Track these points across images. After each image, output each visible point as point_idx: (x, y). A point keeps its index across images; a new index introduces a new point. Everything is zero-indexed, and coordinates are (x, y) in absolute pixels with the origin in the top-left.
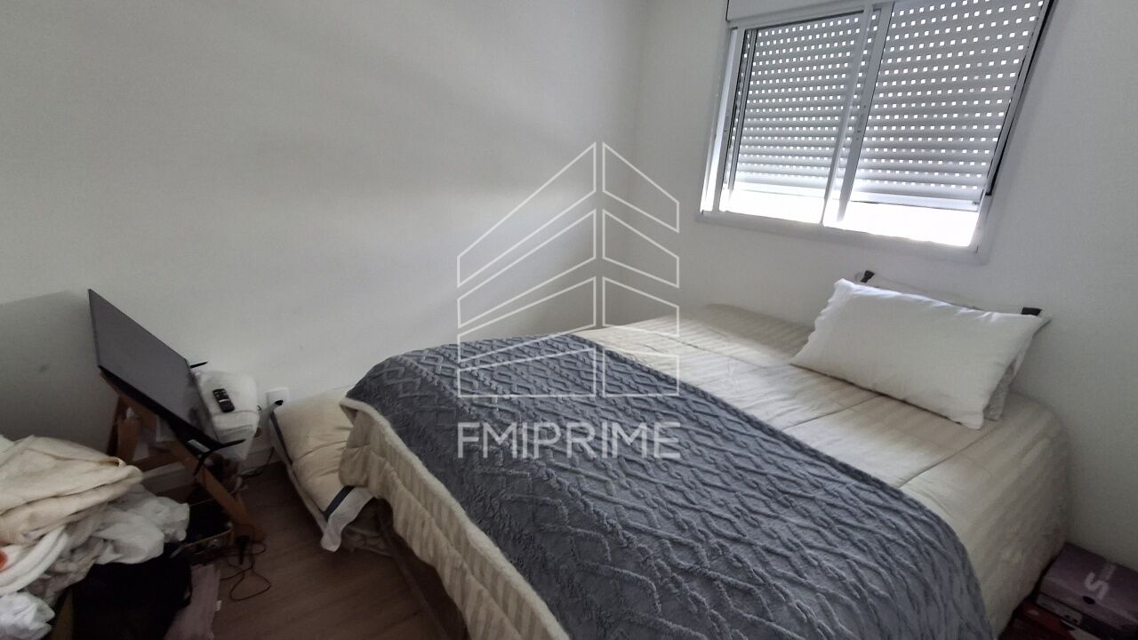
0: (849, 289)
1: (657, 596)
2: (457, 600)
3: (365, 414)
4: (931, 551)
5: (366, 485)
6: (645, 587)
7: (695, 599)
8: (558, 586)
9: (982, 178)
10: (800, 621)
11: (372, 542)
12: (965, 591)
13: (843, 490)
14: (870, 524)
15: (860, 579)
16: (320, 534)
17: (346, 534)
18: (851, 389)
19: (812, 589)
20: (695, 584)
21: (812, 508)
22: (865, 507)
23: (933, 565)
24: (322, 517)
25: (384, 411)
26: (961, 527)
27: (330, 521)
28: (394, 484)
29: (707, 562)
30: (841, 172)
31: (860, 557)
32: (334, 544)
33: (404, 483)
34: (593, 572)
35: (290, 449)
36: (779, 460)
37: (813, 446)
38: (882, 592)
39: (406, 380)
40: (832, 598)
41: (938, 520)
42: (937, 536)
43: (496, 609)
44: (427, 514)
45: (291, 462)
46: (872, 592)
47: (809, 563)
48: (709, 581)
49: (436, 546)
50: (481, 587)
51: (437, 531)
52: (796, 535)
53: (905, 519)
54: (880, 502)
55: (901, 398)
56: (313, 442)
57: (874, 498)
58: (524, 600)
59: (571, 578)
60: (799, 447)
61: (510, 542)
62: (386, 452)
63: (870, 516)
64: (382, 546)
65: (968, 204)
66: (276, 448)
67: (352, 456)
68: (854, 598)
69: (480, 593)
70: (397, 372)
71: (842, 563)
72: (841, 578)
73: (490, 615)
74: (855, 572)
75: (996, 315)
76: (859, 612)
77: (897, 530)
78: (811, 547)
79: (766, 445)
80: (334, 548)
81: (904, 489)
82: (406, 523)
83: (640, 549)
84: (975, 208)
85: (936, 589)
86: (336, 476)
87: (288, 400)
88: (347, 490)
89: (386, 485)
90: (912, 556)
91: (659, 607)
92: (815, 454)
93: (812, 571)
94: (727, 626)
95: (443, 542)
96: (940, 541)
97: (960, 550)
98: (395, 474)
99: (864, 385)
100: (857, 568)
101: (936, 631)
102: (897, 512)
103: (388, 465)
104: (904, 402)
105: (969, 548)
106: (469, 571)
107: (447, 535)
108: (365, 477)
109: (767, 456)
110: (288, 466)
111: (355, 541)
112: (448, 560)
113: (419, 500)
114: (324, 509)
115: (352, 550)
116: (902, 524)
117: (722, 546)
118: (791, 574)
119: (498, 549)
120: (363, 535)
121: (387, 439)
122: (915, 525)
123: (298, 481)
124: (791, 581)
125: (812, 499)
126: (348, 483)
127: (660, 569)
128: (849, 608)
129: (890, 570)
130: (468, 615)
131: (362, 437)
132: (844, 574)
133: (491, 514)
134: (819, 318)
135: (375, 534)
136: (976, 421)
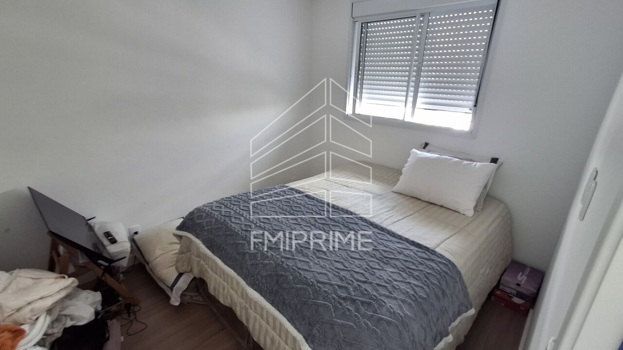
0: (417, 154)
1: (332, 310)
2: (244, 322)
3: (187, 237)
4: (446, 275)
5: (191, 271)
6: (328, 307)
7: (349, 310)
8: (291, 311)
9: (473, 98)
10: (390, 312)
11: (195, 298)
12: (461, 289)
13: (411, 253)
14: (421, 268)
15: (415, 292)
16: (169, 298)
17: (183, 296)
18: (419, 201)
19: (396, 299)
20: (348, 303)
21: (398, 263)
22: (419, 260)
23: (446, 281)
24: (169, 289)
25: (198, 236)
26: (460, 264)
27: (174, 291)
28: (206, 270)
29: (353, 293)
30: (411, 94)
31: (416, 283)
32: (178, 302)
33: (212, 270)
34: (305, 303)
35: (147, 256)
36: (384, 242)
37: (400, 233)
38: (424, 296)
39: (208, 220)
40: (403, 301)
41: (450, 261)
42: (449, 269)
43: (264, 323)
44: (225, 284)
45: (148, 264)
46: (420, 296)
47: (395, 288)
48: (353, 301)
49: (231, 298)
50: (256, 314)
51: (231, 291)
52: (390, 276)
53: (436, 263)
54: (426, 257)
55: (440, 205)
56: (158, 252)
57: (424, 255)
58: (276, 318)
59: (296, 307)
60: (393, 235)
61: (268, 294)
62: (200, 255)
63: (422, 264)
64: (201, 299)
65: (467, 110)
66: (137, 256)
67: (182, 258)
68: (412, 300)
69: (255, 317)
70: (202, 216)
71: (408, 286)
72: (408, 292)
73: (261, 326)
74: (414, 289)
75: (478, 163)
76: (414, 305)
77: (433, 268)
78: (396, 281)
79: (379, 236)
80: (177, 304)
81: (438, 250)
82: (215, 289)
83: (325, 291)
84: (470, 112)
85: (447, 291)
86: (174, 267)
87: (140, 231)
88: (180, 275)
89: (202, 271)
90: (438, 279)
91: (334, 314)
92: (400, 237)
93: (396, 291)
94: (361, 318)
95: (235, 296)
96: (450, 270)
97: (459, 273)
98: (206, 266)
99: (424, 200)
100: (414, 287)
101: (447, 308)
102: (433, 260)
103: (202, 262)
104: (442, 206)
105: (463, 272)
106: (249, 308)
107: (237, 293)
108: (189, 268)
109: (379, 241)
110: (146, 265)
111: (187, 299)
112: (238, 304)
113: (221, 277)
114: (170, 286)
115: (186, 303)
116: (434, 265)
117: (359, 285)
118: (387, 293)
119: (262, 298)
120: (190, 296)
121: (201, 250)
122: (440, 265)
123: (153, 273)
124: (387, 297)
125: (398, 259)
126: (181, 272)
127: (333, 298)
128: (410, 304)
129: (428, 286)
130: (250, 327)
131: (186, 249)
132: (409, 291)
133: (258, 282)
134: (404, 169)
135: (197, 294)
136: (470, 213)
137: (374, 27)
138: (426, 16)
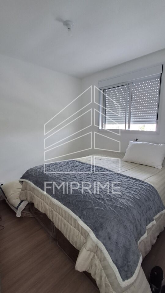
0: (132, 143)
1: (93, 203)
2: (51, 219)
3: (25, 182)
4: (150, 191)
5: (27, 199)
6: (90, 202)
7: (101, 203)
8: (73, 206)
9: (156, 117)
10: (122, 204)
11: (28, 214)
12: (158, 199)
13: (132, 182)
14: (137, 187)
15: (134, 196)
16: (16, 214)
17: (22, 213)
18: (135, 164)
19: (124, 199)
20: (100, 200)
21: (125, 186)
22: (136, 184)
23: (150, 194)
24: (16, 209)
25: (30, 180)
26: (156, 187)
27: (18, 210)
28: (34, 196)
29: (103, 196)
30: (128, 118)
31: (134, 193)
32: (20, 215)
33: (36, 196)
34: (80, 201)
35: (6, 195)
36: (118, 178)
37: (125, 175)
38: (139, 198)
39: (35, 172)
40: (128, 200)
41: (151, 185)
42: (151, 188)
43: (60, 217)
44: (42, 201)
45: (7, 198)
46: (136, 198)
47: (124, 195)
48: (103, 200)
49: (45, 208)
50: (57, 213)
51: (45, 204)
52: (121, 190)
53: (144, 186)
54: (139, 183)
55: (145, 164)
56: (12, 192)
57: (138, 183)
58: (66, 212)
59: (75, 204)
60: (123, 176)
61: (62, 200)
62: (31, 189)
63: (137, 186)
64: (31, 215)
65: (154, 122)
66: (2, 195)
67: (23, 193)
68: (133, 199)
69: (56, 215)
70: (32, 171)
71: (130, 194)
72: (130, 196)
74: (133, 196)
75: (161, 144)
76: (133, 202)
77: (142, 188)
78: (124, 192)
79: (116, 176)
80: (19, 216)
81: (145, 181)
82: (37, 205)
83: (89, 196)
84: (155, 123)
85: (151, 198)
86: (19, 199)
87: (4, 184)
88: (22, 201)
89: (32, 197)
90: (145, 192)
91: (93, 205)
92: (126, 176)
93: (124, 196)
94: (107, 206)
95: (47, 206)
96: (151, 189)
97: (156, 191)
98: (34, 194)
99: (137, 163)
100: (133, 194)
101: (151, 207)
102: (142, 185)
103: (32, 193)
104: (146, 165)
105: (158, 192)
106: (53, 211)
107: (48, 204)
108: (26, 198)
109: (116, 178)
110: (6, 199)
111: (24, 215)
112: (48, 210)
113: (40, 198)
114: (16, 207)
115: (24, 217)
116: (143, 187)
117: (106, 194)
118: (120, 196)
119: (59, 202)
120: (26, 213)
121: (31, 186)
122: (146, 186)
123: (9, 203)
124: (120, 198)
125: (125, 184)
126: (22, 200)
127: (93, 199)
128: (131, 201)
129: (140, 195)
130: (54, 222)
131: (25, 189)
132: (131, 196)
133: (57, 195)
134: (127, 150)
135: (30, 212)
136: (160, 167)
137: (109, 91)
138: (131, 85)
